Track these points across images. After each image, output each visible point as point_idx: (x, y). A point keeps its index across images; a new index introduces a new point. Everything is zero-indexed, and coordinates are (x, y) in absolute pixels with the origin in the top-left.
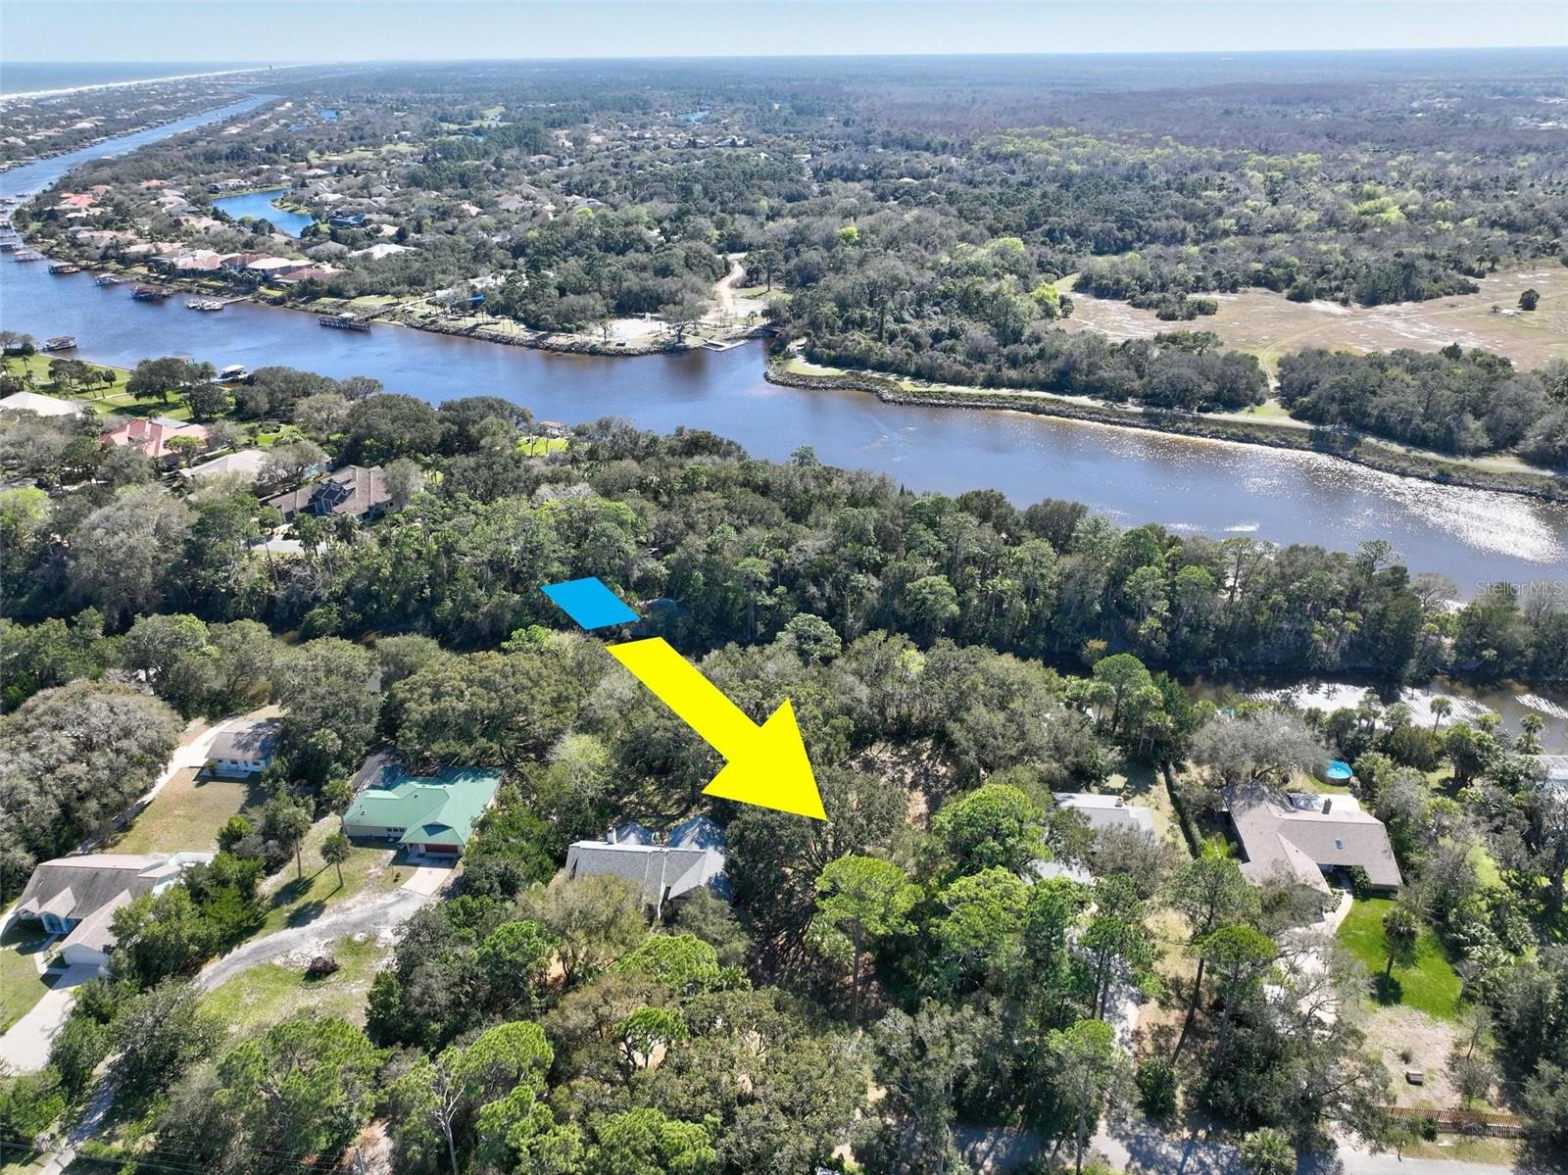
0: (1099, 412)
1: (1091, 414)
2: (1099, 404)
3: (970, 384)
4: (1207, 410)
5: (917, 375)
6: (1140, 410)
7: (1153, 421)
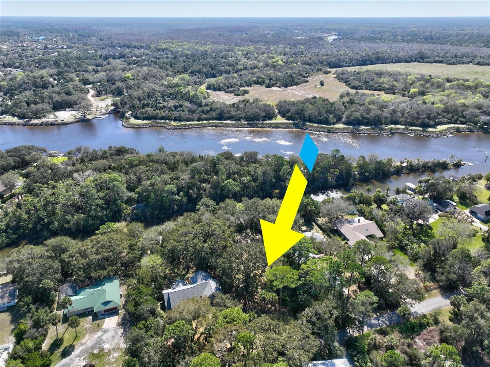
0: (235, 125)
1: (233, 126)
2: (234, 122)
3: (193, 121)
4: (264, 121)
5: (175, 120)
6: (246, 123)
7: (251, 126)
